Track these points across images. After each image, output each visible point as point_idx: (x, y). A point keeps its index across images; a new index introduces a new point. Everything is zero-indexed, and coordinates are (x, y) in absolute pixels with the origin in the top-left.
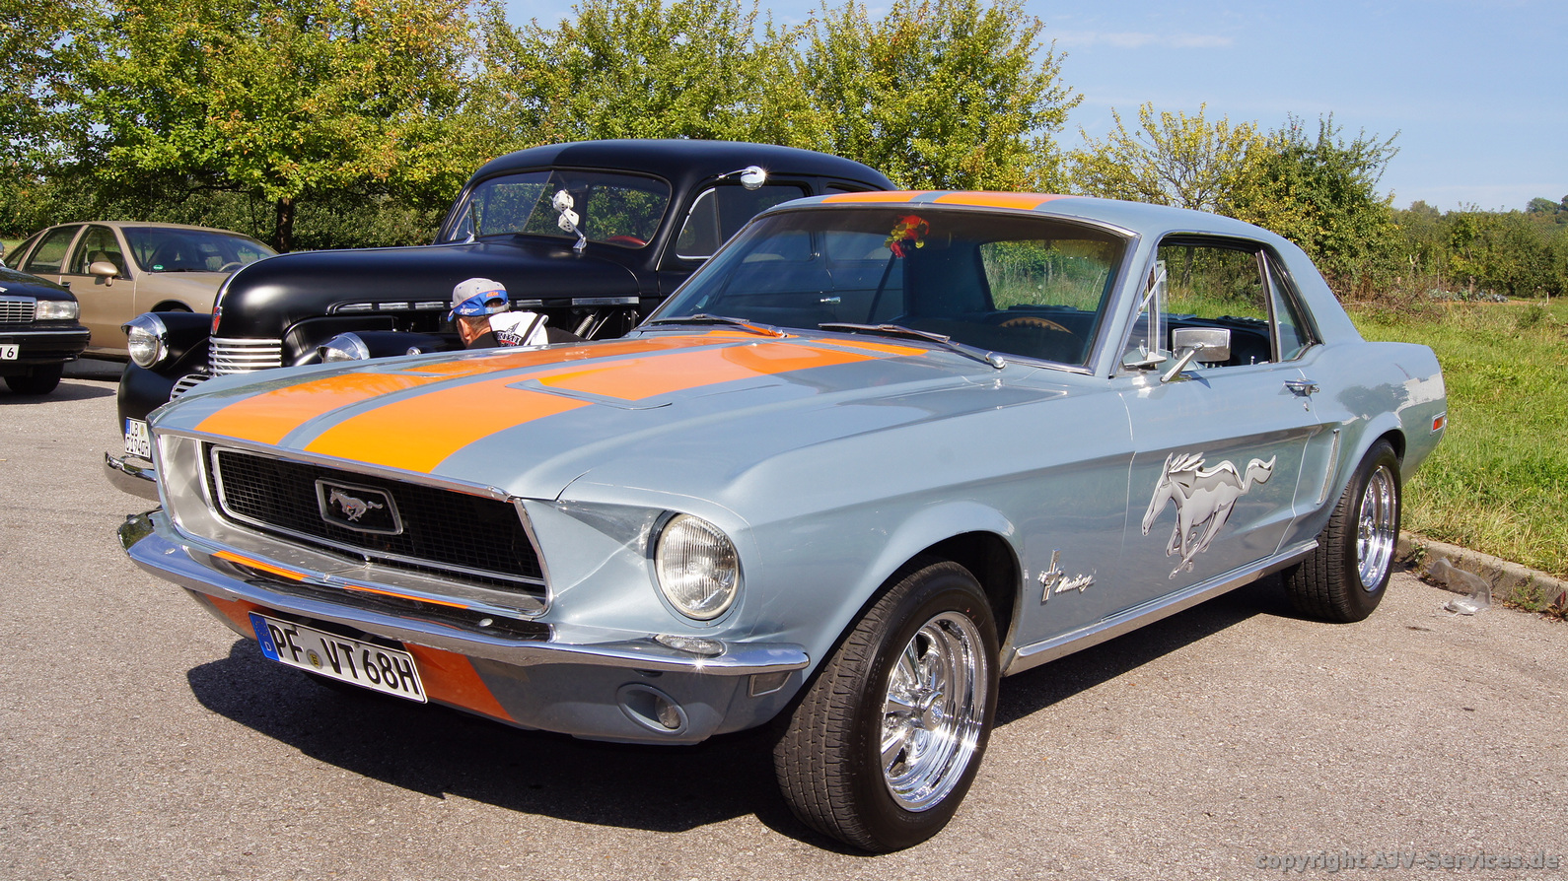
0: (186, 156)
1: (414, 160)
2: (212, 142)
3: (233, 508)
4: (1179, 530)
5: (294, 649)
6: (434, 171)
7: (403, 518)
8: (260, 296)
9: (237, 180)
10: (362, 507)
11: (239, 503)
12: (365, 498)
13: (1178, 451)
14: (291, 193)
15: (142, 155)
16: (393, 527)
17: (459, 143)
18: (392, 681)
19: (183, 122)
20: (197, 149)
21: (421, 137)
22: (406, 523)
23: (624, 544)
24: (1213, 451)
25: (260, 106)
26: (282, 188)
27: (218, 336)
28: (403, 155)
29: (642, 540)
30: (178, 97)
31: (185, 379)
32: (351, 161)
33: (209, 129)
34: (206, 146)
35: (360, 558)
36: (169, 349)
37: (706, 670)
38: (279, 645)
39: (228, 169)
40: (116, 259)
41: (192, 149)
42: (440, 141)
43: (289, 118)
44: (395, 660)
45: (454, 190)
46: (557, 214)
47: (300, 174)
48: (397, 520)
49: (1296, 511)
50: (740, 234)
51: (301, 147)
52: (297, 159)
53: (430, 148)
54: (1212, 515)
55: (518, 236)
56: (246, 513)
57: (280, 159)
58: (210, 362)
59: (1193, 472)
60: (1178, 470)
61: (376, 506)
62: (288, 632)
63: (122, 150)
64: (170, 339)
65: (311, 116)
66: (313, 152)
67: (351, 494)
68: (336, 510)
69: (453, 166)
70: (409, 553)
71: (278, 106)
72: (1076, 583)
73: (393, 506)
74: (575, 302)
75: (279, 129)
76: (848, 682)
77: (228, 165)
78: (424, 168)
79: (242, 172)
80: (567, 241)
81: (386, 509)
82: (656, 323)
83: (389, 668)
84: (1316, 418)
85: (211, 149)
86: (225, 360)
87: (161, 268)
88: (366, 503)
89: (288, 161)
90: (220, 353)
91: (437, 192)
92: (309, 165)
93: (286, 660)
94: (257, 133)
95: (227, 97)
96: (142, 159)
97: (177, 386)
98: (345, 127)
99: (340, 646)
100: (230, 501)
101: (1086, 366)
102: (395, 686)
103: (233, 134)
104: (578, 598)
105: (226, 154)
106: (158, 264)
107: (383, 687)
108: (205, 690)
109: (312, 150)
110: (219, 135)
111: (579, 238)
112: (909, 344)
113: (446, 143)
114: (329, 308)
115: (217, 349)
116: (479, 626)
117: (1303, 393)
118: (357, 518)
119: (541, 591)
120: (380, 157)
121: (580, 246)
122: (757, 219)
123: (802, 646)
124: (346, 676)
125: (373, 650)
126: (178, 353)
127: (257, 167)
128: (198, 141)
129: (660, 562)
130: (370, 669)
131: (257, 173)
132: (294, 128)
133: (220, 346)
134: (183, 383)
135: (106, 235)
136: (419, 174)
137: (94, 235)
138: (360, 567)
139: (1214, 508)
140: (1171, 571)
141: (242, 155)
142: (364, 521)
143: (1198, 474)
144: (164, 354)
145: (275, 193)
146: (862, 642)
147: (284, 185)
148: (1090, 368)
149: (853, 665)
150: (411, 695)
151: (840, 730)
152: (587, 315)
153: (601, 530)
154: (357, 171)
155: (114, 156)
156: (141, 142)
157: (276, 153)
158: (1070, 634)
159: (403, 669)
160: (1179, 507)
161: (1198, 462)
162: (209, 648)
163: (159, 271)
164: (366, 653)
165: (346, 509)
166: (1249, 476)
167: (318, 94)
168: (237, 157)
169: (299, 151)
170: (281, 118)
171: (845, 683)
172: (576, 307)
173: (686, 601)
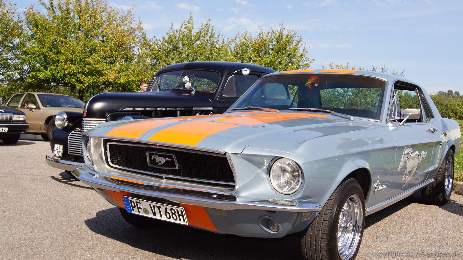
0: (53, 75)
1: (121, 77)
2: (61, 71)
3: (113, 163)
4: (406, 172)
5: (138, 208)
6: (127, 80)
7: (178, 163)
8: (98, 106)
9: (68, 82)
10: (163, 160)
11: (115, 162)
12: (165, 157)
13: (407, 147)
14: (84, 86)
15: (39, 75)
16: (175, 167)
17: (134, 72)
18: (175, 218)
19: (52, 65)
20: (56, 73)
21: (122, 70)
22: (179, 165)
23: (260, 169)
24: (414, 147)
25: (75, 61)
26: (82, 85)
27: (86, 118)
28: (118, 75)
29: (265, 167)
30: (51, 58)
31: (73, 132)
32: (102, 77)
33: (60, 67)
34: (59, 72)
35: (162, 178)
36: (68, 123)
37: (290, 210)
38: (133, 207)
39: (65, 79)
40: (35, 103)
41: (55, 73)
42: (129, 71)
43: (84, 64)
44: (177, 211)
45: (132, 86)
46: (184, 83)
47: (87, 80)
48: (176, 164)
49: (431, 169)
50: (256, 84)
51: (87, 73)
52: (86, 76)
53: (126, 73)
54: (413, 168)
55: (173, 89)
56: (118, 164)
57: (81, 76)
58: (83, 126)
59: (410, 154)
60: (407, 153)
61: (169, 159)
62: (137, 202)
63: (34, 73)
64: (68, 119)
65: (90, 63)
66: (90, 74)
67: (160, 156)
68: (154, 162)
69: (133, 78)
70: (180, 175)
71: (81, 60)
72: (383, 187)
73: (175, 160)
74: (194, 109)
75: (81, 67)
76: (328, 216)
77: (65, 78)
78: (124, 79)
79: (70, 80)
80: (189, 91)
81: (173, 160)
82: (232, 110)
83: (175, 213)
84: (436, 140)
85: (60, 73)
86: (87, 125)
87: (49, 106)
88: (166, 159)
89: (83, 77)
90: (86, 123)
91: (127, 86)
92: (90, 78)
93: (135, 212)
94: (74, 68)
95: (66, 58)
96: (40, 76)
97: (71, 134)
98: (100, 67)
99: (157, 206)
100: (112, 161)
101: (379, 119)
102: (176, 219)
103: (67, 68)
104: (245, 187)
105: (65, 74)
106: (48, 105)
107: (172, 220)
108: (93, 226)
109: (91, 73)
110: (63, 69)
111: (193, 90)
112: (320, 114)
113: (131, 72)
114: (120, 109)
115: (85, 122)
116: (212, 197)
117: (433, 132)
118: (162, 164)
119: (234, 186)
120: (111, 75)
121: (193, 93)
122: (261, 79)
123: (318, 203)
124: (158, 217)
125: (169, 207)
126: (70, 124)
127: (74, 78)
128: (57, 70)
129: (271, 175)
130: (167, 214)
131: (74, 80)
132: (85, 67)
133: (86, 121)
134: (72, 133)
135: (32, 96)
136: (122, 81)
137: (28, 96)
138: (161, 180)
139: (414, 166)
140: (403, 186)
141: (70, 75)
142: (165, 165)
143: (411, 155)
144: (66, 124)
145: (79, 86)
146: (332, 203)
147: (82, 84)
148: (380, 120)
149: (330, 211)
150: (182, 222)
151: (326, 233)
152: (197, 113)
153: (253, 164)
154: (104, 79)
155: (31, 75)
156: (40, 71)
157: (80, 74)
158: (379, 205)
159: (180, 213)
160: (407, 165)
161: (411, 151)
162: (90, 214)
163: (48, 107)
164: (166, 209)
165: (157, 161)
166: (422, 156)
167: (93, 56)
168: (68, 75)
169: (87, 74)
170: (82, 64)
171: (327, 217)
172: (194, 110)
173: (281, 188)
